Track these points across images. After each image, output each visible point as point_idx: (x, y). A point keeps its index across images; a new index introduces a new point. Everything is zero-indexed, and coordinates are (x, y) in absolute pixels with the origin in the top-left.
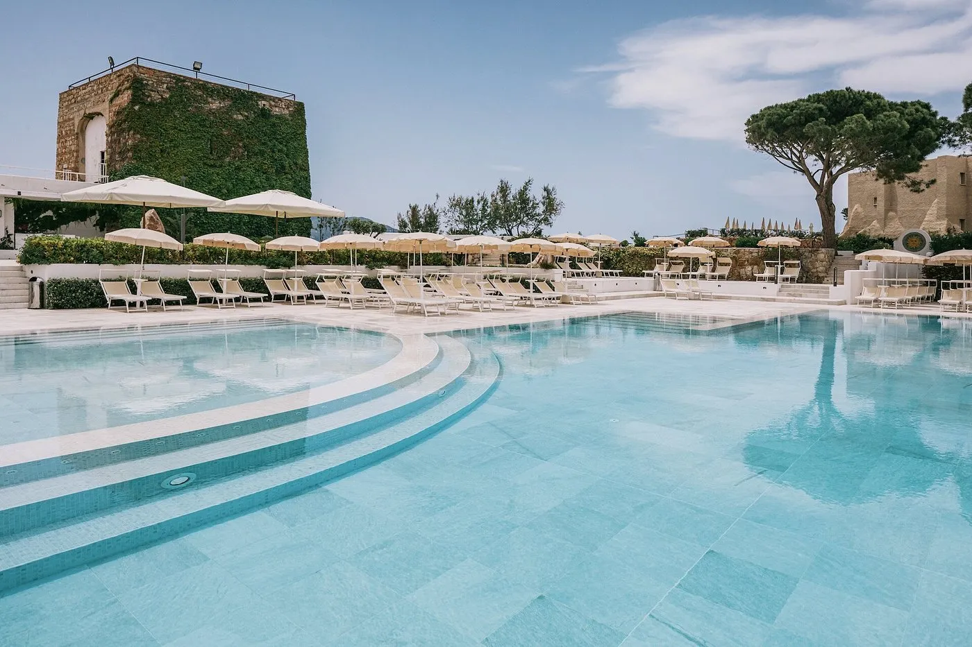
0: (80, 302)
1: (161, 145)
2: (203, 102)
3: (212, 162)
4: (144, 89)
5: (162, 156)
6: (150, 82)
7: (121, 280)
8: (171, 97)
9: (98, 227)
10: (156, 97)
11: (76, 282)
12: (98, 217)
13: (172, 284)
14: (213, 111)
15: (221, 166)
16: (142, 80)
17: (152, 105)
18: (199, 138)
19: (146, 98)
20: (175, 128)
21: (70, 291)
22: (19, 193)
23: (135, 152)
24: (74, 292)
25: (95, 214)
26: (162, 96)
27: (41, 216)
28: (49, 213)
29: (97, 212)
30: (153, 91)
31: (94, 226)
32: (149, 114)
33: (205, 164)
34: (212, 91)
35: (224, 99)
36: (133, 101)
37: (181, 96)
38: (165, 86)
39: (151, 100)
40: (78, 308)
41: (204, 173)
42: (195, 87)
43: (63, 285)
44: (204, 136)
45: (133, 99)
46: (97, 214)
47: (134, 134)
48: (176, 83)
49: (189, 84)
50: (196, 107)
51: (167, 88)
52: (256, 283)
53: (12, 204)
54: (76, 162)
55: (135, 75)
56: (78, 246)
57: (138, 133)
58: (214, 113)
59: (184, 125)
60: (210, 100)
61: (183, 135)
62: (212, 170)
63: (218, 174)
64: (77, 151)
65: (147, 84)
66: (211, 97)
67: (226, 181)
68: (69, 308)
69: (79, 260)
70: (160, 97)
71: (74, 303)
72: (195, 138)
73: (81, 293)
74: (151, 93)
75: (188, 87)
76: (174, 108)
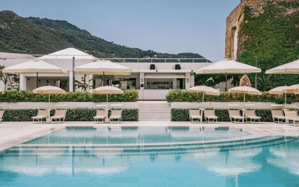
0: (182, 118)
1: (258, 40)
2: (283, 11)
3: (288, 45)
4: (250, 11)
5: (259, 45)
6: (254, 7)
7: (212, 109)
8: (265, 12)
9: (233, 84)
10: (256, 14)
11: (180, 110)
12: (233, 79)
13: (221, 111)
14: (289, 15)
15: (293, 46)
16: (249, 7)
17: (254, 19)
18: (280, 32)
19: (251, 16)
20: (267, 29)
21: (178, 114)
22: (192, 71)
23: (245, 45)
24: (180, 114)
25: (231, 78)
26: (260, 13)
27: (208, 80)
28: (211, 79)
29: (232, 77)
30: (255, 11)
31: (231, 84)
32: (252, 24)
33: (284, 46)
34: (289, 4)
35: (296, 7)
36: (245, 19)
37: (270, 11)
38: (262, 7)
39: (254, 16)
40: (181, 121)
41: (283, 51)
42: (279, 4)
43: (175, 111)
44: (283, 30)
45: (245, 18)
46: (232, 78)
47: (245, 36)
48: (268, 5)
49: (275, 3)
50: (279, 15)
51: (263, 8)
52: (266, 112)
53: (193, 76)
54: (230, 52)
55: (246, 5)
56: (184, 94)
57: (247, 35)
58: (289, 17)
59: (272, 26)
60: (287, 9)
61: (271, 32)
62: (287, 49)
63: (291, 51)
64: (230, 46)
65: (252, 9)
66: (288, 7)
67: (296, 54)
68: (178, 121)
69: (184, 100)
70: (259, 14)
71: (179, 119)
72: (278, 33)
73: (182, 114)
74: (254, 12)
75: (274, 5)
76: (266, 18)
